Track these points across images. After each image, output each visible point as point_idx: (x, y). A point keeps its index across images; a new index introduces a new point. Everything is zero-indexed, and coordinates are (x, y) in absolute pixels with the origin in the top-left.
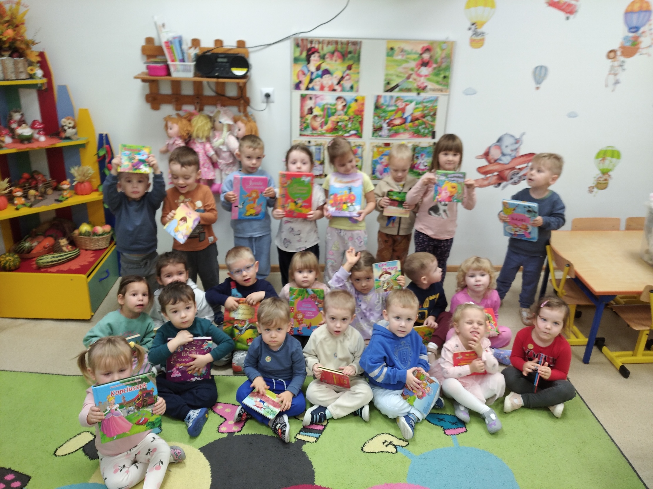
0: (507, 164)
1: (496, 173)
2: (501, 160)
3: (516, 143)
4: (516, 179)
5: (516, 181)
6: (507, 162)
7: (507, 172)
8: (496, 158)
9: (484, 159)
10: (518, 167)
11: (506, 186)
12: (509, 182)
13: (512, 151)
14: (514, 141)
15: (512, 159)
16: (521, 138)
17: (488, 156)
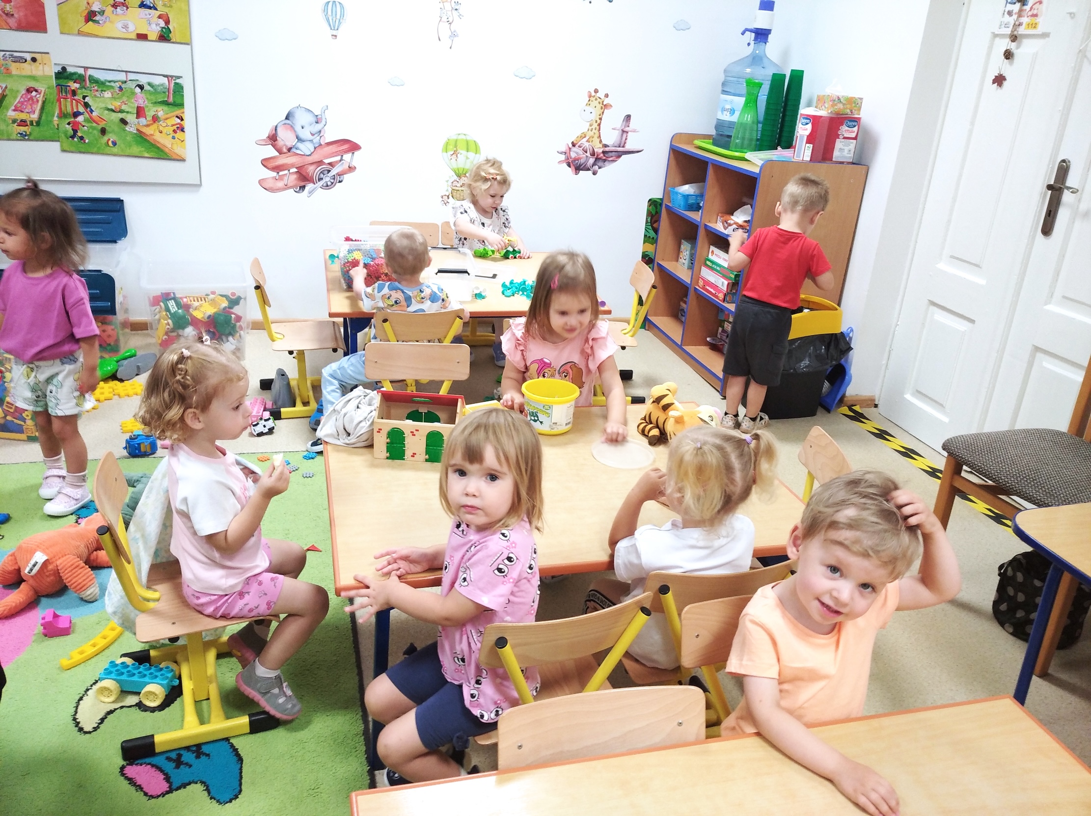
0: (310, 155)
1: (294, 170)
2: (297, 149)
3: (317, 122)
4: (327, 179)
5: (329, 183)
6: (309, 153)
7: (311, 168)
8: (289, 145)
9: (270, 146)
10: (327, 161)
11: (313, 190)
12: (316, 185)
13: (313, 135)
14: (313, 119)
15: (315, 148)
16: (323, 114)
17: (276, 142)
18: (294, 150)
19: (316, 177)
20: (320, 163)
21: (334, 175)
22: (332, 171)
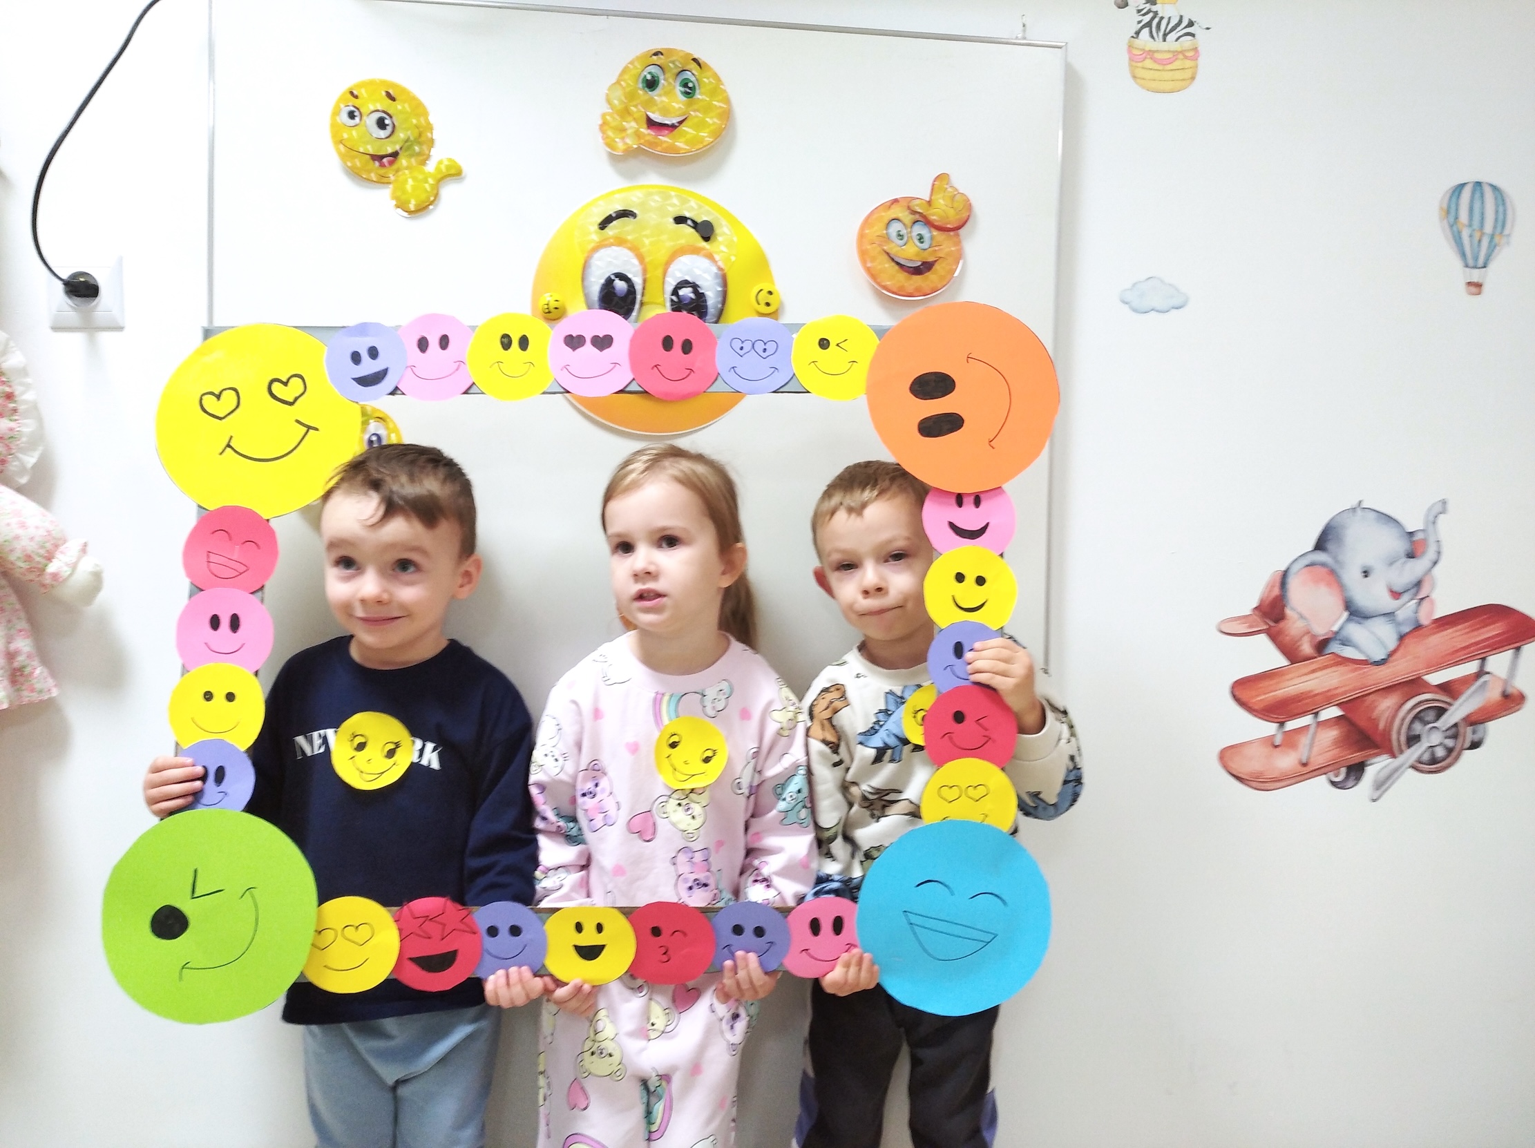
0: (1383, 662)
1: (1333, 712)
2: (1345, 642)
3: (1411, 555)
4: (1433, 738)
5: (1440, 753)
6: (1379, 655)
7: (1385, 705)
8: (1321, 631)
9: (1263, 638)
10: (1435, 678)
11: (1388, 777)
12: (1401, 759)
13: (1396, 595)
14: (1401, 546)
15: (1402, 638)
16: (1431, 528)
17: (1282, 624)
18: (1334, 647)
19: (1398, 736)
20: (1414, 685)
21: (1456, 725)
22: (1452, 709)
